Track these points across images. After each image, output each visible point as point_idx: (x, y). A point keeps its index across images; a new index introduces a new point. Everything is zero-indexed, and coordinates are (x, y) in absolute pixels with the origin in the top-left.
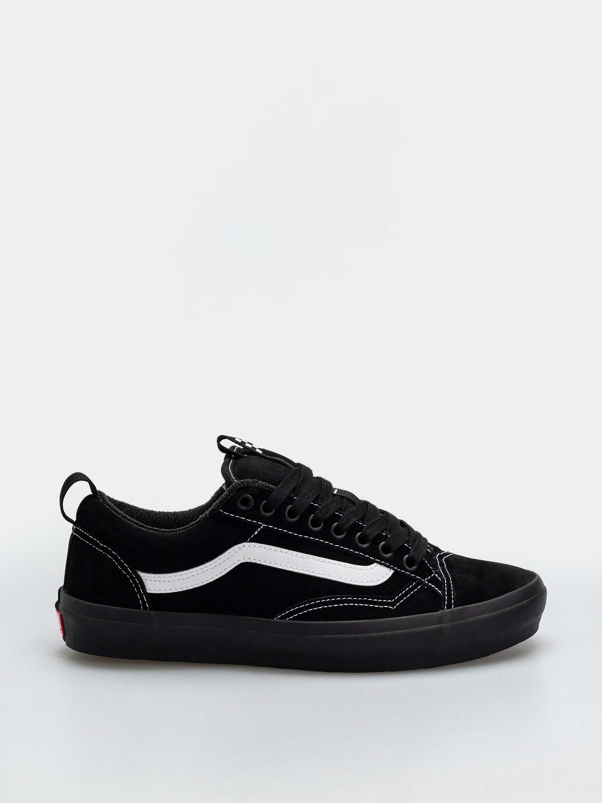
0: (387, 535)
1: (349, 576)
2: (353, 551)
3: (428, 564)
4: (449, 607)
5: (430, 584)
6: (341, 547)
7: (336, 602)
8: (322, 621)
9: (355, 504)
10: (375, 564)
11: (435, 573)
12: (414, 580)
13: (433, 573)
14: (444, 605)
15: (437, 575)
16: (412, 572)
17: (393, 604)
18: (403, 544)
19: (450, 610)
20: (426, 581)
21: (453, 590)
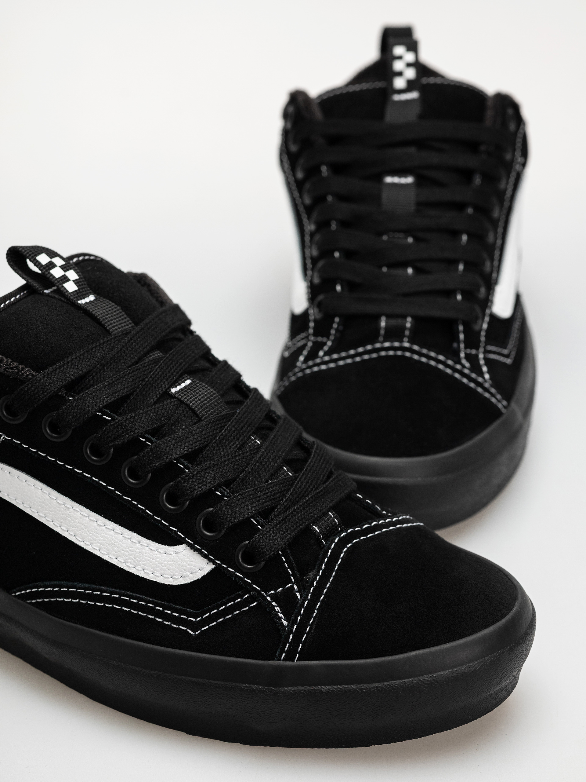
0: (223, 495)
1: (132, 557)
2: (151, 514)
3: (286, 564)
4: (290, 657)
5: (274, 604)
6: (133, 502)
7: (100, 599)
8: (76, 623)
9: (200, 420)
10: (184, 546)
11: (294, 583)
12: (247, 589)
13: (291, 581)
14: (282, 651)
15: (296, 587)
16: (246, 575)
17: (194, 626)
18: (248, 519)
19: (289, 663)
20: (269, 596)
21: (311, 625)
